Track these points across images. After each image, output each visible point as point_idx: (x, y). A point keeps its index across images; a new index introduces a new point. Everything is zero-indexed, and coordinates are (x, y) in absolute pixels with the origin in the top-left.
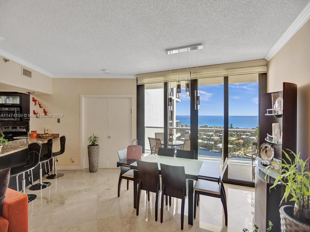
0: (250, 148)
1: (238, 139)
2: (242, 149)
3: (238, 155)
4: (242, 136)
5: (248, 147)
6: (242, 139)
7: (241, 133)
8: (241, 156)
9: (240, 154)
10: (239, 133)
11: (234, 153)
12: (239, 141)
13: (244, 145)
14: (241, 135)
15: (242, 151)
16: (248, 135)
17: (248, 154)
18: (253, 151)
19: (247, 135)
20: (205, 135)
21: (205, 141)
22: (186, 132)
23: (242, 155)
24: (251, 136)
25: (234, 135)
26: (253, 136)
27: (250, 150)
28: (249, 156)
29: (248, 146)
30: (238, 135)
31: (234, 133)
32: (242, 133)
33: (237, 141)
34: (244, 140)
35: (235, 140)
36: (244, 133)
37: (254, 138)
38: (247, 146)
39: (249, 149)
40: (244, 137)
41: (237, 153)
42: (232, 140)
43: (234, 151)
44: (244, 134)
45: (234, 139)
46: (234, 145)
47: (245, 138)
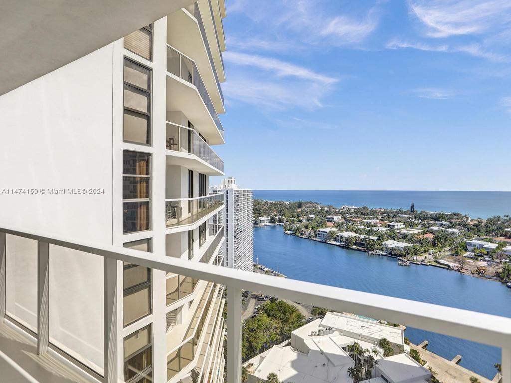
0: (447, 249)
1: (424, 233)
2: (431, 251)
3: (422, 260)
4: (432, 228)
5: (442, 247)
6: (432, 232)
7: (430, 222)
8: (428, 264)
9: (426, 261)
10: (425, 222)
11: (415, 258)
12: (426, 236)
13: (434, 244)
14: (430, 225)
15: (430, 254)
16: (444, 225)
17: (441, 261)
18: (453, 255)
19: (442, 225)
20: (361, 224)
21: (361, 234)
22: (329, 218)
23: (429, 262)
24: (448, 227)
25: (417, 225)
26: (453, 228)
27: (447, 254)
28: (443, 264)
29: (444, 246)
30: (424, 225)
31: (416, 222)
32: (433, 222)
33: (421, 237)
34: (434, 234)
35: (417, 235)
36: (437, 222)
37: (454, 230)
38: (440, 245)
39: (444, 251)
40: (435, 228)
41: (420, 258)
42: (412, 234)
43: (415, 254)
44: (437, 224)
45: (416, 232)
46: (416, 242)
47: (437, 231)
